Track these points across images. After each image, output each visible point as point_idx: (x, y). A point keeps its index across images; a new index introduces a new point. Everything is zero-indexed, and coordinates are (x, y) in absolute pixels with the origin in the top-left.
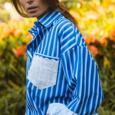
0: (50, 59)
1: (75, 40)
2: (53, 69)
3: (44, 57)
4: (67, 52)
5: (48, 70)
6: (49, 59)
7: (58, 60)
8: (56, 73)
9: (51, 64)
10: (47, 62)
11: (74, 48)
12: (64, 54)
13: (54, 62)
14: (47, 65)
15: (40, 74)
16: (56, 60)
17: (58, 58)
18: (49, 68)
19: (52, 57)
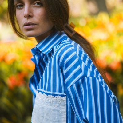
0: (55, 95)
1: (81, 69)
2: (60, 108)
3: (47, 94)
4: (72, 85)
5: (54, 110)
6: (53, 96)
7: (65, 96)
8: (65, 112)
9: (56, 102)
10: (51, 100)
11: (80, 80)
12: (69, 89)
13: (60, 99)
14: (52, 103)
15: (45, 115)
16: (62, 96)
17: (65, 94)
18: (55, 108)
19: (57, 93)
